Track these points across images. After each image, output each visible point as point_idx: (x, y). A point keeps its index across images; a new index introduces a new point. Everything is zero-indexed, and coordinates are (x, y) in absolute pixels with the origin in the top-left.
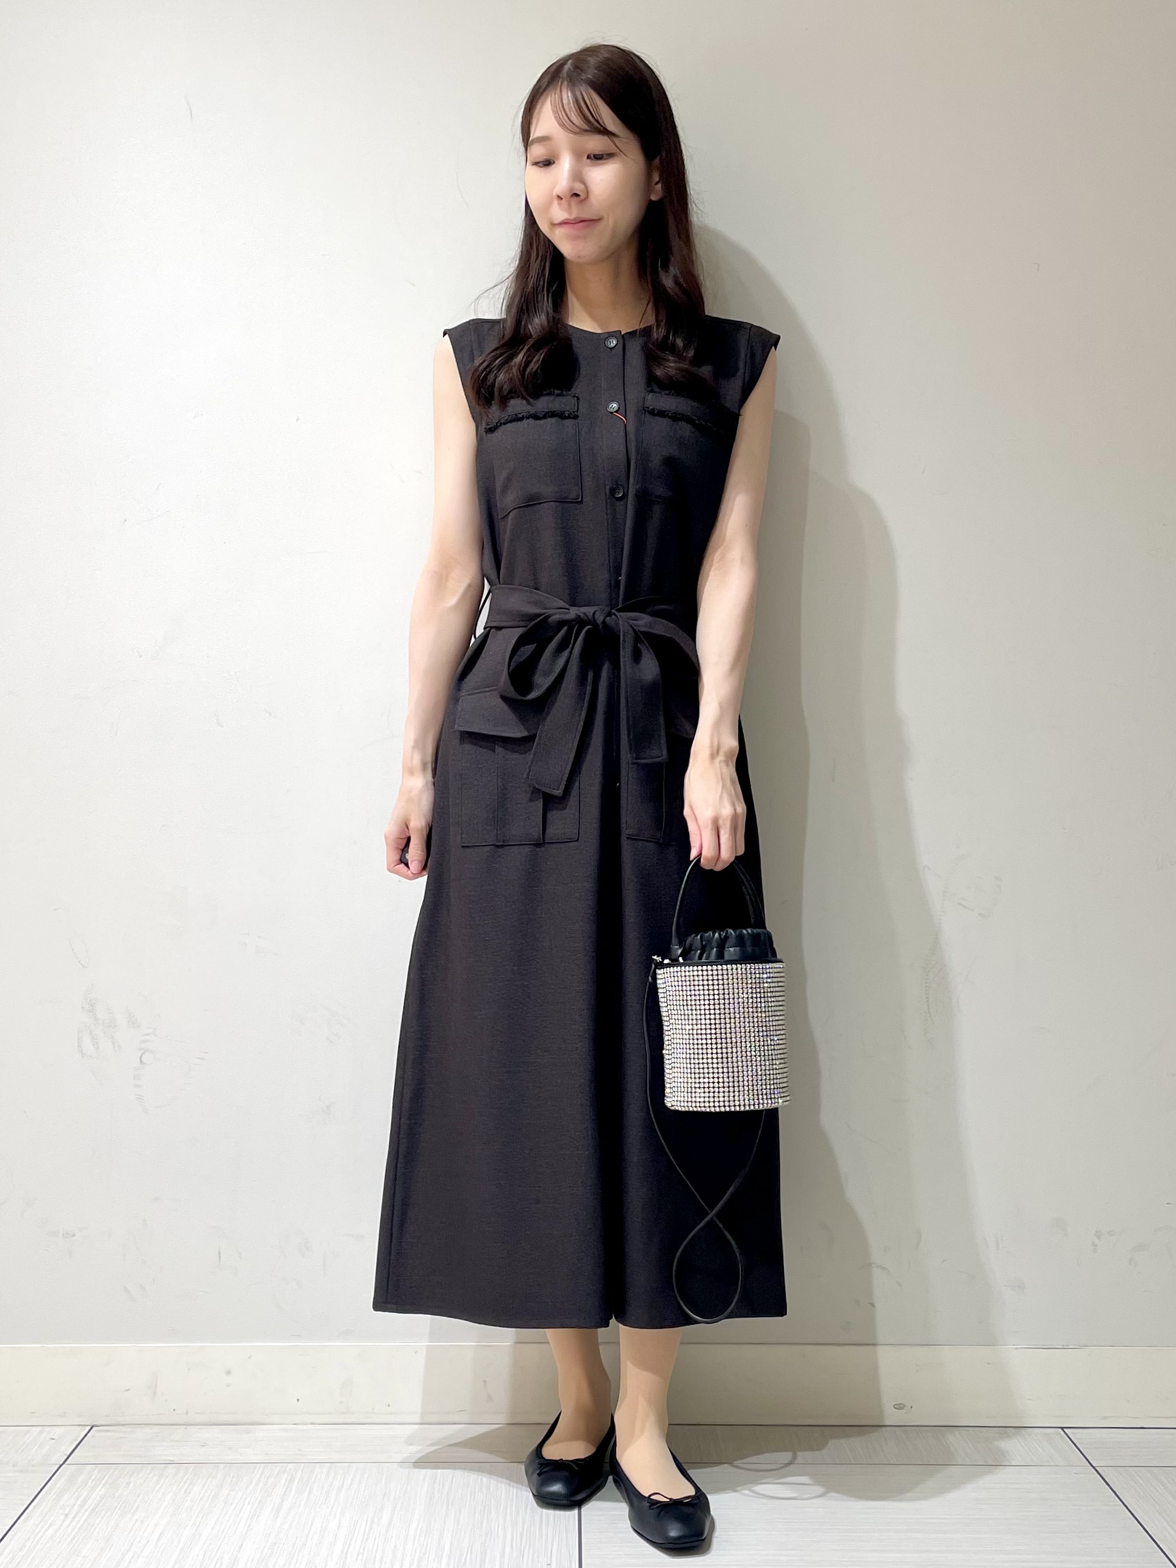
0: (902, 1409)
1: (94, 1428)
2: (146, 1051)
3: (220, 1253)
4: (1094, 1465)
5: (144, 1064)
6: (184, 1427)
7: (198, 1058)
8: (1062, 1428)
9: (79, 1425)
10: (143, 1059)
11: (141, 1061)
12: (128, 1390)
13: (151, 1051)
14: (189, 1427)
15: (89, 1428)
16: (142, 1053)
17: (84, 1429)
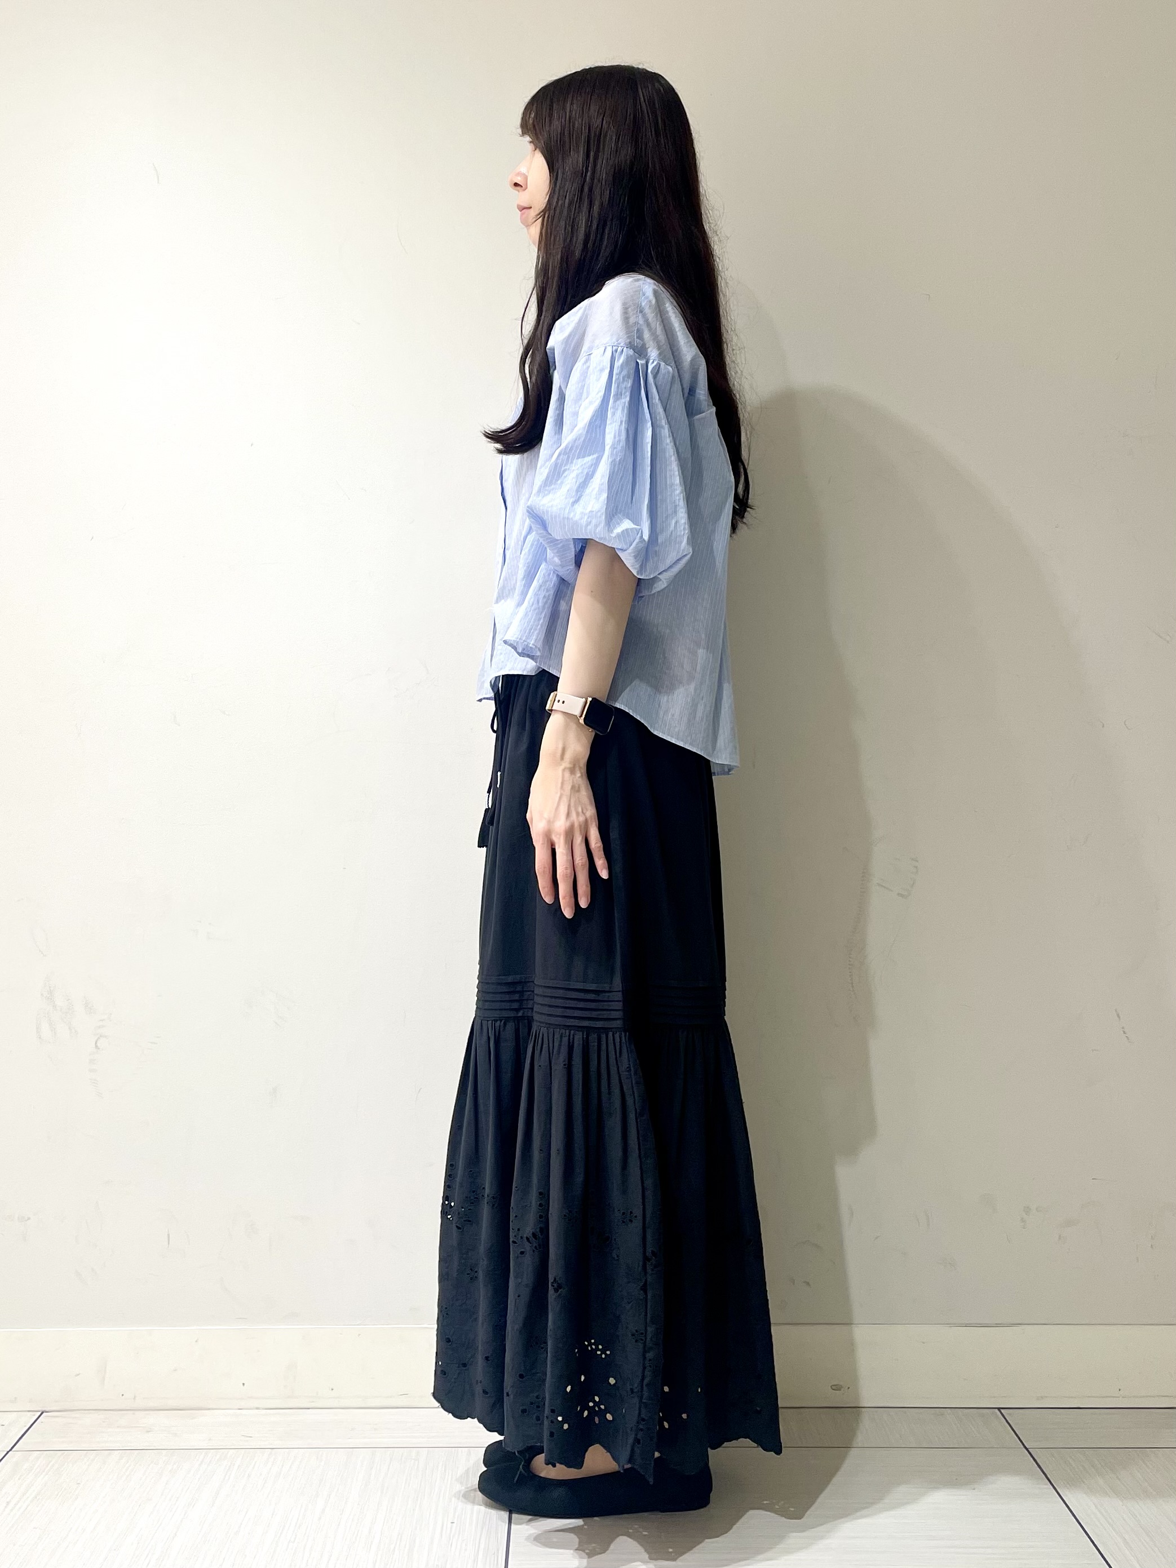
0: (840, 1390)
1: (44, 1414)
2: (101, 1036)
3: (169, 1235)
4: (1027, 1447)
5: (99, 1049)
6: (132, 1412)
7: (152, 1043)
8: (999, 1409)
9: (29, 1411)
10: (98, 1045)
11: (96, 1046)
12: (78, 1375)
13: (106, 1037)
14: (137, 1413)
15: (39, 1413)
16: (96, 1038)
17: (34, 1415)
